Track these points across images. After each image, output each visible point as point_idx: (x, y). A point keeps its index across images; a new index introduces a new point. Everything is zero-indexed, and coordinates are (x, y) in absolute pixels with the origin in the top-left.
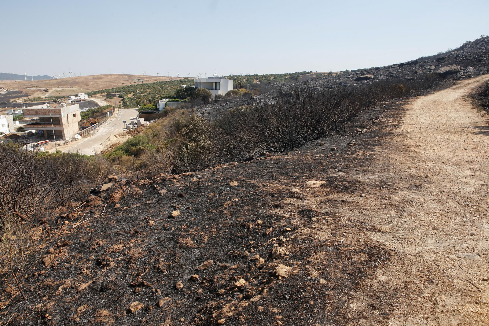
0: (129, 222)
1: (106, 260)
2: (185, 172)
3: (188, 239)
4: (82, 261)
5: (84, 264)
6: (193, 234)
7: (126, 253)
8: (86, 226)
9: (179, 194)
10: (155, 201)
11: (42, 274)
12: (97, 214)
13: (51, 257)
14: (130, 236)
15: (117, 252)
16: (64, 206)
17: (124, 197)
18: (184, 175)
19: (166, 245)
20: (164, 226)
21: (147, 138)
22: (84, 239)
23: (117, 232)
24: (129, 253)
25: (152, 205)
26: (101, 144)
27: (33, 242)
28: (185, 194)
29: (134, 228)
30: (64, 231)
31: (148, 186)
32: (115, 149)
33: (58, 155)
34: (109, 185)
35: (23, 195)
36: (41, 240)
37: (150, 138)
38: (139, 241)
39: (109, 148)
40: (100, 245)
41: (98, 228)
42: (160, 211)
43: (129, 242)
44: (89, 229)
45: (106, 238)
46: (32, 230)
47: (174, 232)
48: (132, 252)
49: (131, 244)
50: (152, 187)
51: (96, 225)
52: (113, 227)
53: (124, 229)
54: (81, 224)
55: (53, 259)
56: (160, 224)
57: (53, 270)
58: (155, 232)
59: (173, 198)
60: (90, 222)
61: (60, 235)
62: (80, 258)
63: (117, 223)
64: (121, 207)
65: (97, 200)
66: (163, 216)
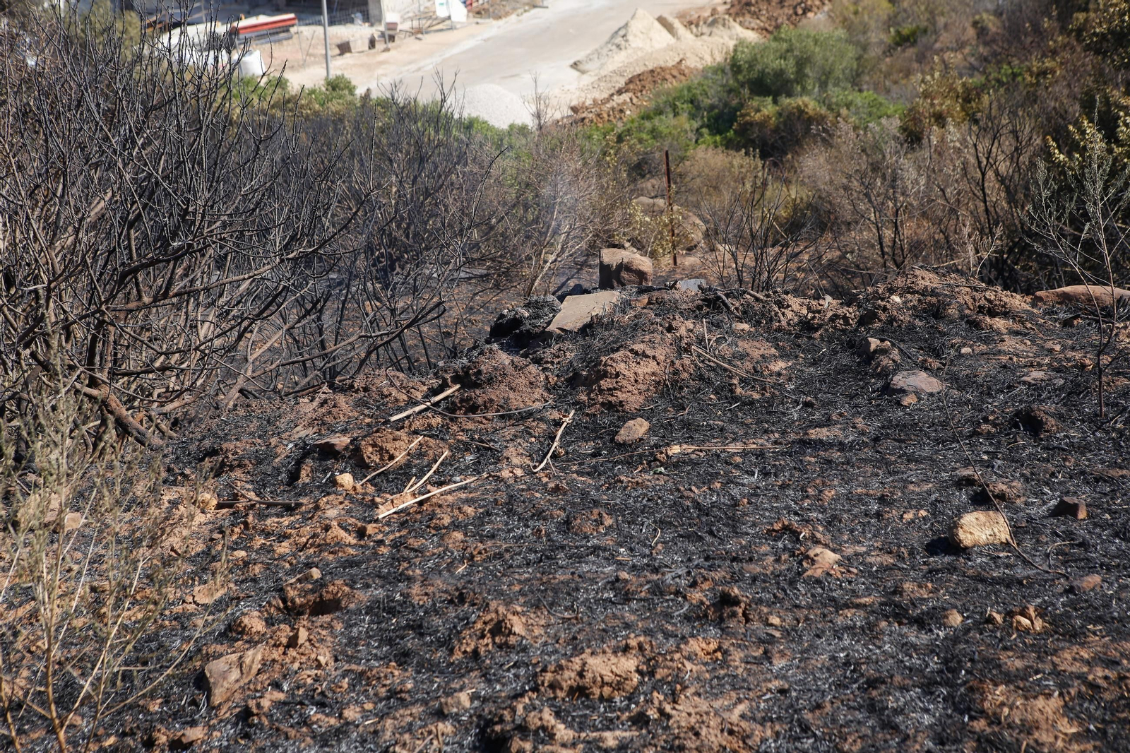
0: (688, 537)
1: (536, 732)
2: (1075, 280)
3: (1040, 702)
4: (406, 715)
5: (409, 728)
6: (1081, 677)
7: (653, 714)
8: (447, 521)
9: (1018, 414)
10: (863, 433)
11: (191, 743)
12: (516, 461)
13: (248, 660)
14: (687, 618)
15: (601, 699)
16: (342, 390)
17: (677, 384)
18: (1066, 298)
19: (897, 712)
20: (898, 591)
21: (851, 52)
22: (430, 590)
23: (614, 583)
24: (669, 717)
25: (836, 455)
26: (575, 65)
27: (167, 562)
28: (1061, 417)
29: (718, 575)
30: (327, 528)
31: (830, 341)
32: (652, 105)
33: (334, 106)
34: (599, 303)
35: (140, 297)
36: (205, 563)
37: (875, 52)
38: (737, 656)
39: (620, 92)
40: (512, 640)
41: (511, 544)
42: (882, 500)
43: (678, 649)
44: (459, 536)
45: (552, 605)
46: (169, 495)
47: (955, 640)
48: (684, 712)
49: (689, 666)
50: (851, 345)
51: (499, 520)
52: (596, 550)
53: (656, 570)
54: (421, 503)
55: (254, 671)
56: (871, 575)
57: (247, 736)
58: (839, 621)
59: (975, 433)
60: (469, 502)
61: (304, 547)
62: (393, 693)
63: (620, 531)
64: (654, 440)
65: (522, 381)
66: (897, 532)
